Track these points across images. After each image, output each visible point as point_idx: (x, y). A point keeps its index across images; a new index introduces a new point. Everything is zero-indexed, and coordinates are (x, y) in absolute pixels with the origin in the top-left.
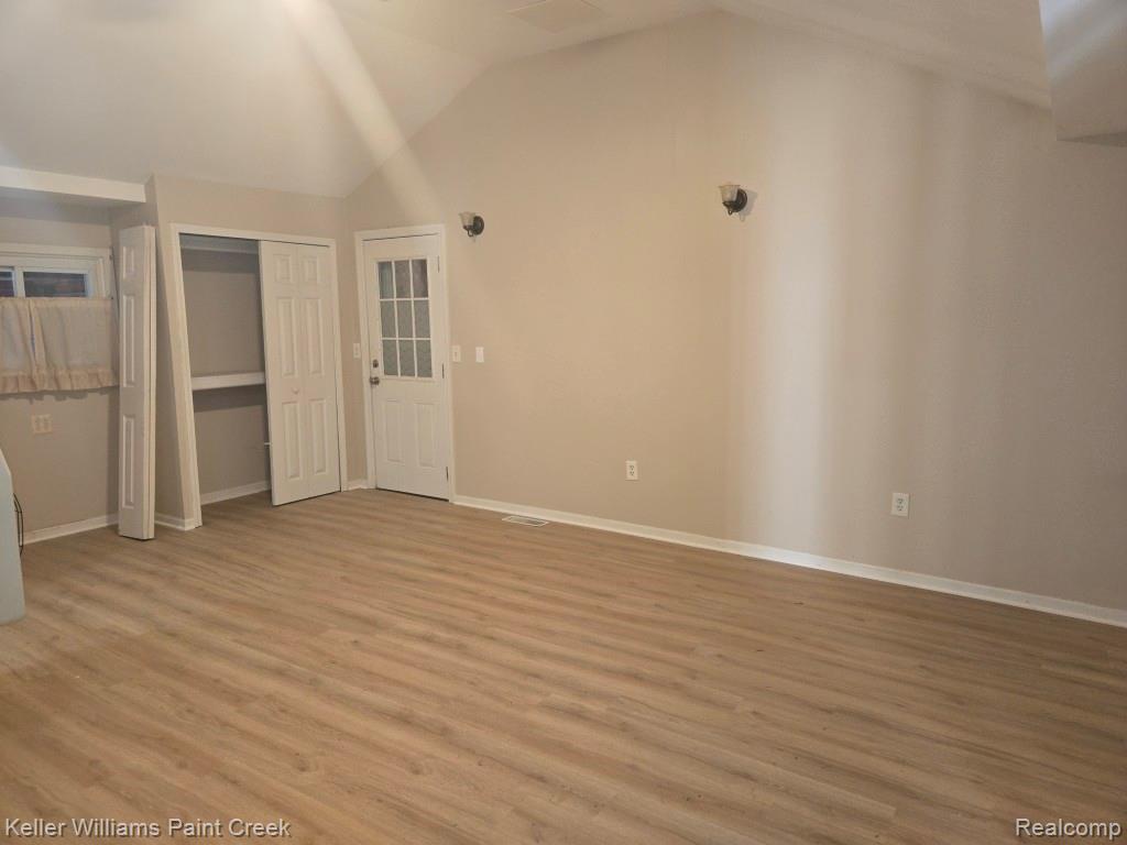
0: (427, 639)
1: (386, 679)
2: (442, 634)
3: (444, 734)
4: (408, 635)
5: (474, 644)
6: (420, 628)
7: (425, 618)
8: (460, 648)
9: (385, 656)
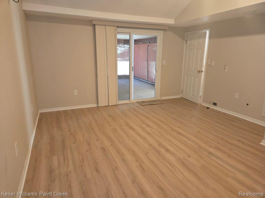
0: (168, 150)
1: (181, 142)
2: (163, 151)
3: (173, 129)
4: (172, 154)
5: (155, 145)
6: (168, 155)
7: (165, 160)
8: (160, 145)
9: (181, 149)
